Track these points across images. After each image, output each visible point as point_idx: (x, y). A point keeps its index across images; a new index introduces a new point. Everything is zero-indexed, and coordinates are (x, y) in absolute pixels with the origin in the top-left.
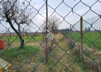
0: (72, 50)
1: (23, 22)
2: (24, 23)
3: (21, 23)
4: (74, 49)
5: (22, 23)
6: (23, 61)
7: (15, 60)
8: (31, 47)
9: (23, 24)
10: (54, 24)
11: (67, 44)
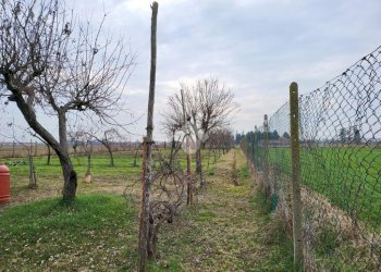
0: (268, 219)
1: (82, 103)
2: (83, 107)
3: (73, 108)
4: (273, 215)
5: (78, 105)
6: (52, 258)
7: (22, 255)
8: (104, 200)
9: (81, 110)
10: (210, 112)
11: (253, 192)
